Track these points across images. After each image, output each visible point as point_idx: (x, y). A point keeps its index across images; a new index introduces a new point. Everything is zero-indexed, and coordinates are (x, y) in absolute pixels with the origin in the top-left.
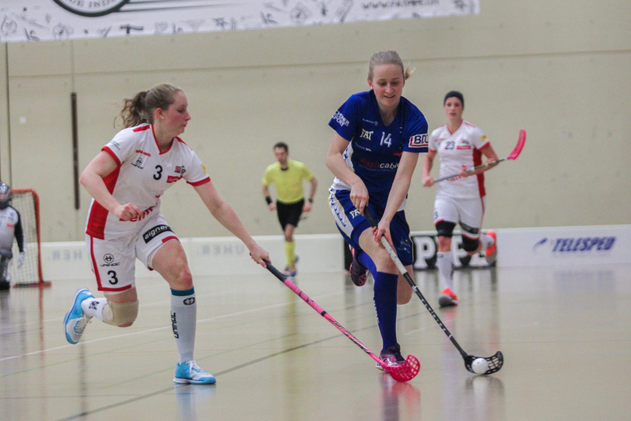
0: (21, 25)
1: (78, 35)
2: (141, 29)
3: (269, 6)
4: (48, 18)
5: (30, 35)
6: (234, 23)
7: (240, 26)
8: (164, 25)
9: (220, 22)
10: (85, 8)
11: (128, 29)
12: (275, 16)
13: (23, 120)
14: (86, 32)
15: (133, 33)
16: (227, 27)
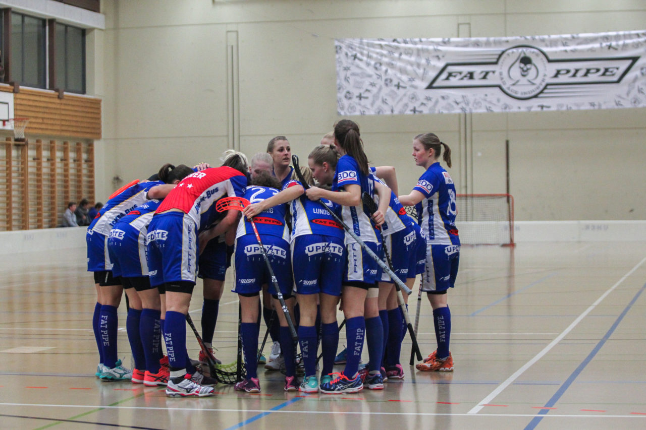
0: (484, 104)
1: (515, 110)
2: (548, 107)
3: (620, 97)
4: (498, 100)
5: (488, 109)
6: (600, 105)
7: (604, 107)
8: (561, 105)
9: (592, 104)
10: (519, 95)
11: (542, 107)
12: (622, 102)
13: (479, 154)
14: (519, 108)
15: (545, 109)
16: (596, 107)
